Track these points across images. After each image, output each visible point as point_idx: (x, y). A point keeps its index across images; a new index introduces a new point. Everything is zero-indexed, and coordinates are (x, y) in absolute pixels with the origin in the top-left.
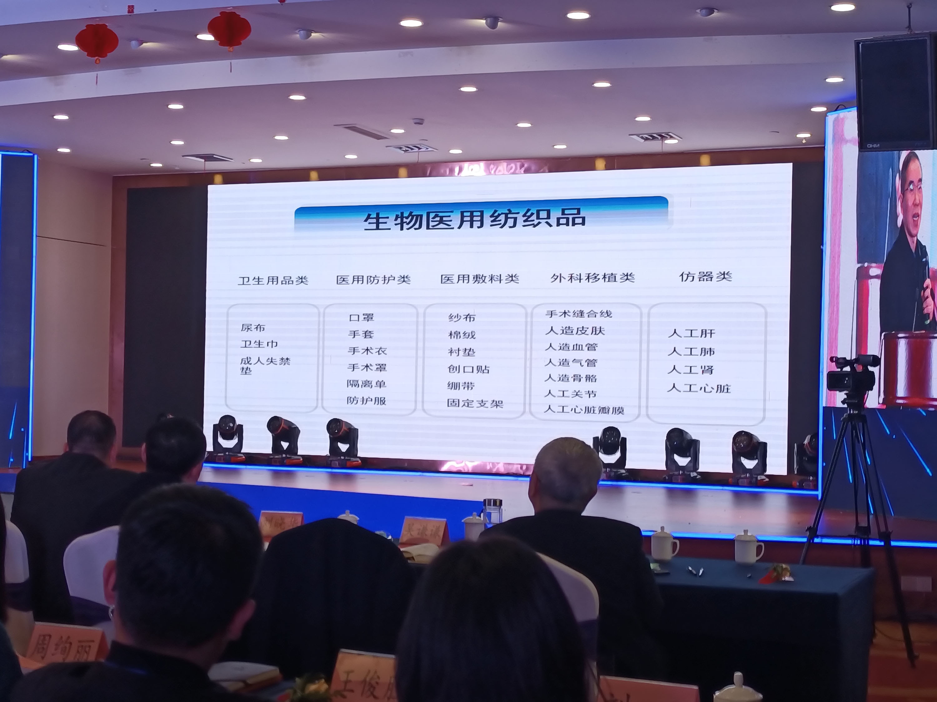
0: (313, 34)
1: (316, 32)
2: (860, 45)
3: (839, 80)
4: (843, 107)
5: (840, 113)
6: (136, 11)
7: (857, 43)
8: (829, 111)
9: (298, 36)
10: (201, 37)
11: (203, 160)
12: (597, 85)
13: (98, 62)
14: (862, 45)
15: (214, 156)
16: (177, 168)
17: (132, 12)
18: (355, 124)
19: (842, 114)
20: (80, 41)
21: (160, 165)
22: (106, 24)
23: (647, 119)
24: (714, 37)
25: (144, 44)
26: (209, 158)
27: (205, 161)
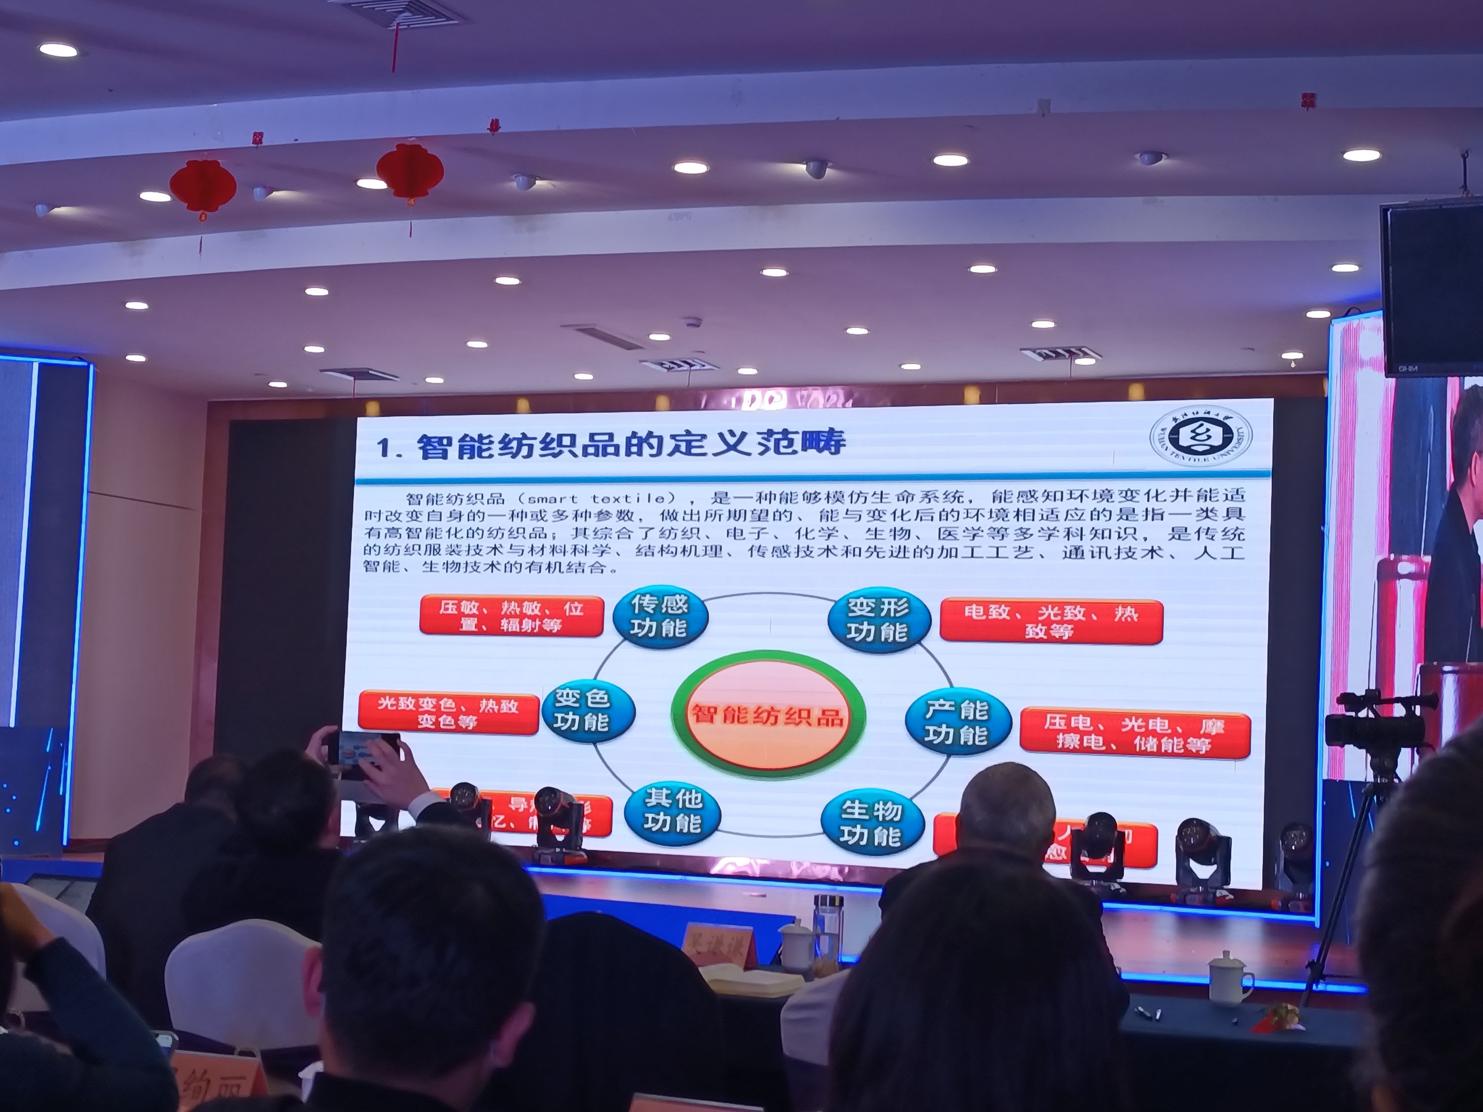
0: (538, 182)
1: (542, 179)
2: (1389, 213)
3: (1352, 268)
4: (1358, 311)
5: (1353, 319)
6: (266, 142)
7: (1383, 209)
8: (1335, 316)
9: (514, 185)
10: (364, 183)
11: (352, 378)
12: (975, 269)
13: (203, 218)
14: (1391, 213)
15: (370, 372)
16: (310, 390)
17: (260, 142)
18: (595, 325)
19: (1355, 320)
20: (177, 186)
21: (283, 385)
22: (219, 161)
23: (1049, 324)
24: (1160, 198)
25: (275, 194)
26: (361, 374)
27: (355, 380)
